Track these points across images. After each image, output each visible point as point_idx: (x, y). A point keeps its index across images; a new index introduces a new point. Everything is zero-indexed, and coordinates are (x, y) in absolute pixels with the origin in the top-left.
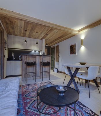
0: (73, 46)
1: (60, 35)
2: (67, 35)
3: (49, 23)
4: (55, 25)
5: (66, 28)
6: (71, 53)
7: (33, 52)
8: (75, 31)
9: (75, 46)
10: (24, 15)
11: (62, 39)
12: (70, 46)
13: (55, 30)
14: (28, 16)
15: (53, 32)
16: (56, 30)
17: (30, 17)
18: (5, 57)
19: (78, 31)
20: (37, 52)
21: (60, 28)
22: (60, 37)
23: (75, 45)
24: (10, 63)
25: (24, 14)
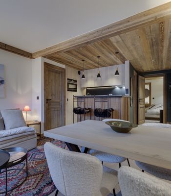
4: (97, 31)
15: (115, 44)
16: (113, 38)
21: (110, 30)
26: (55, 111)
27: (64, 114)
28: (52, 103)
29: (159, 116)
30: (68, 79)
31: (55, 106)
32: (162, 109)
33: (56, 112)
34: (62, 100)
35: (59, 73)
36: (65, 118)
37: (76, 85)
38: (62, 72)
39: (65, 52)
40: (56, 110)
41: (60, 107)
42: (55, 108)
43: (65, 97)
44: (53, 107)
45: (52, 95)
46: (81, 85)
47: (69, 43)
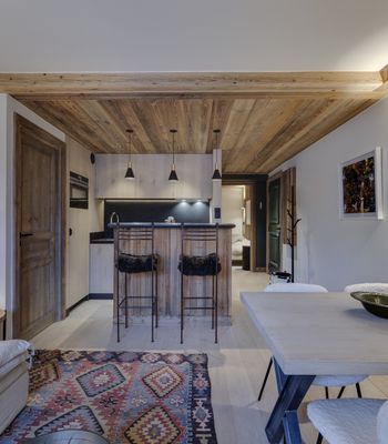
0: (361, 165)
1: (281, 123)
2: (319, 112)
3: (190, 79)
4: (224, 77)
5: (293, 78)
6: (349, 210)
7: (184, 205)
8: (356, 81)
9: (372, 166)
10: (82, 75)
11: (298, 136)
12: (345, 169)
13: (238, 104)
14: (99, 75)
15: (232, 113)
16: (242, 101)
17: (105, 75)
18: (71, 234)
19: (382, 72)
20: (199, 205)
21: (254, 84)
22: (283, 131)
23: (372, 159)
24: (100, 250)
25: (82, 72)
26: (37, 267)
27: (63, 274)
28: (31, 246)
29: (241, 258)
30: (72, 174)
31: (38, 254)
32: (248, 243)
33: (41, 270)
34: (56, 234)
35: (50, 155)
36: (63, 286)
37: (86, 190)
38: (56, 152)
39: (100, 102)
40: (41, 263)
41: (52, 254)
42: (38, 259)
43: (64, 224)
44: (33, 255)
45: (31, 220)
46: (96, 191)
47: (135, 80)
